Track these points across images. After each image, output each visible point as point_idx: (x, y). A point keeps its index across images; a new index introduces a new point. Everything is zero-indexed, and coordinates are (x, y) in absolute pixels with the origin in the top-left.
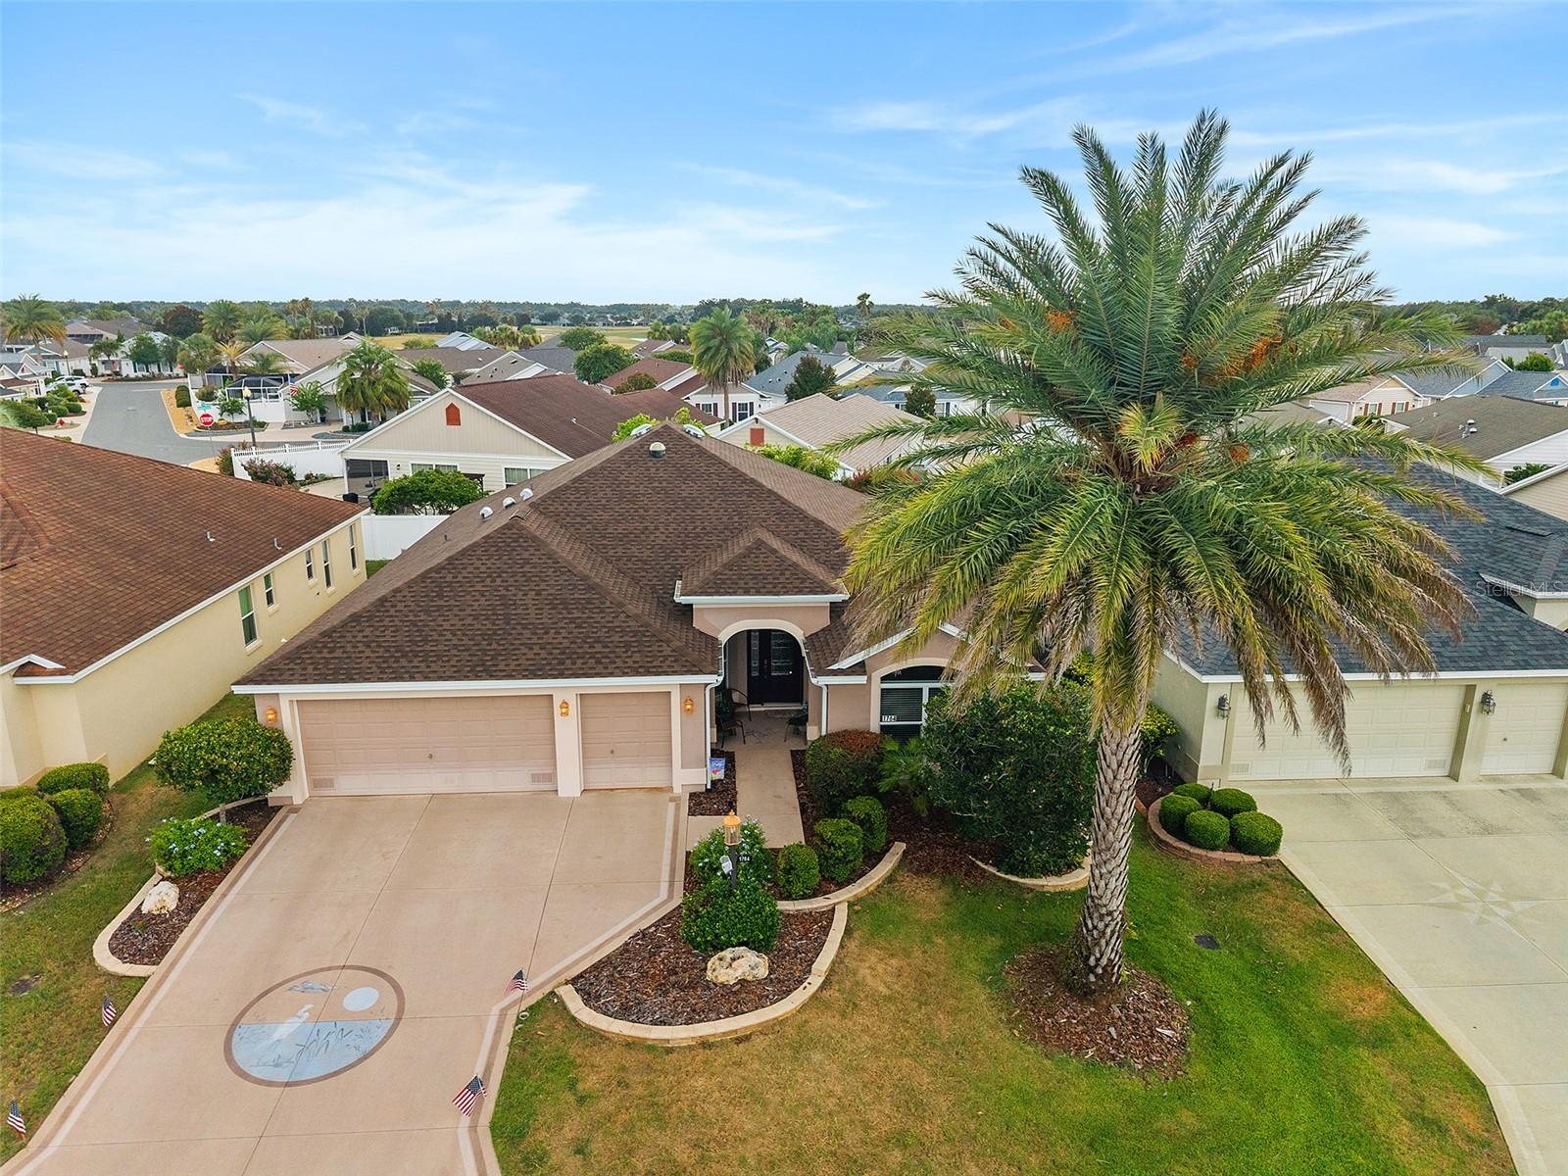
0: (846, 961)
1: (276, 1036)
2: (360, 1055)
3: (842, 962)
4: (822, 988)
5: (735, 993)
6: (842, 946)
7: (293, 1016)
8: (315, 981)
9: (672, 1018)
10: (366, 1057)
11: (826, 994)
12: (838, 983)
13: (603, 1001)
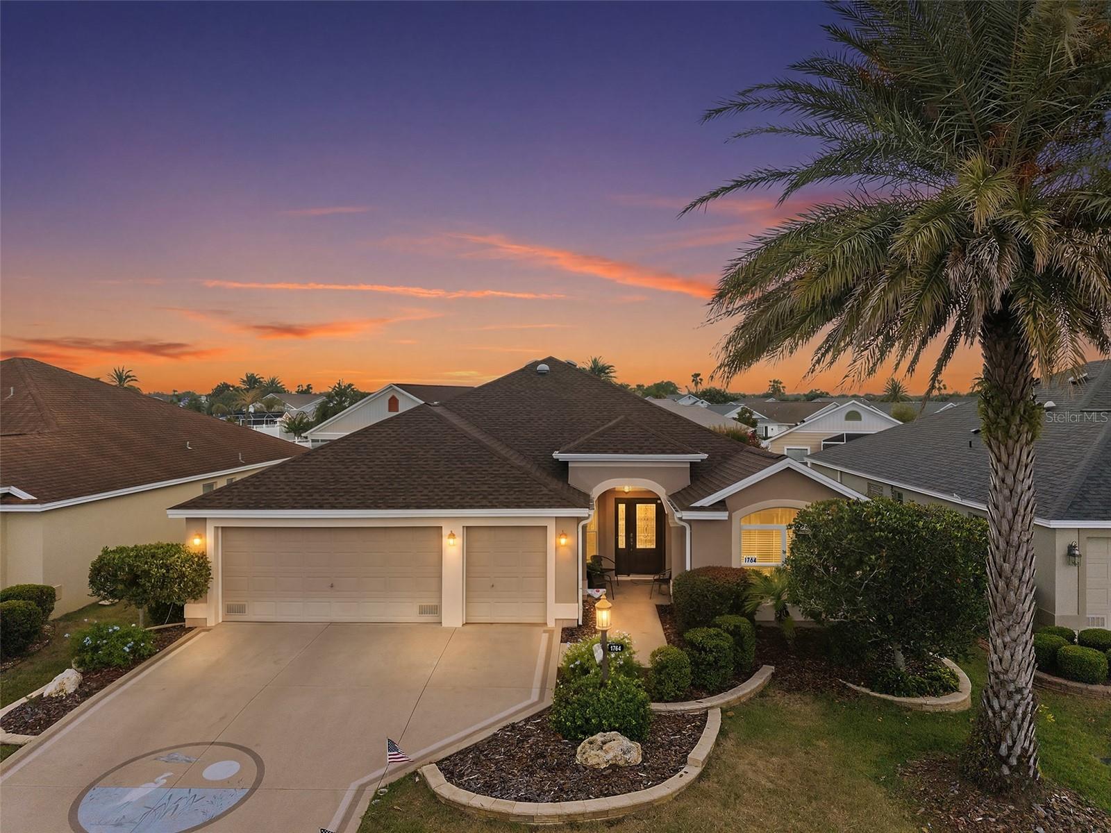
0: (724, 757)
1: (127, 798)
2: (206, 819)
3: (718, 758)
4: (700, 777)
5: (605, 777)
6: (717, 744)
7: (150, 782)
8: (180, 754)
9: (539, 796)
10: (212, 821)
11: (704, 785)
12: (717, 775)
13: (466, 779)
